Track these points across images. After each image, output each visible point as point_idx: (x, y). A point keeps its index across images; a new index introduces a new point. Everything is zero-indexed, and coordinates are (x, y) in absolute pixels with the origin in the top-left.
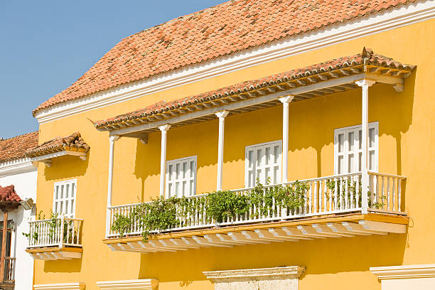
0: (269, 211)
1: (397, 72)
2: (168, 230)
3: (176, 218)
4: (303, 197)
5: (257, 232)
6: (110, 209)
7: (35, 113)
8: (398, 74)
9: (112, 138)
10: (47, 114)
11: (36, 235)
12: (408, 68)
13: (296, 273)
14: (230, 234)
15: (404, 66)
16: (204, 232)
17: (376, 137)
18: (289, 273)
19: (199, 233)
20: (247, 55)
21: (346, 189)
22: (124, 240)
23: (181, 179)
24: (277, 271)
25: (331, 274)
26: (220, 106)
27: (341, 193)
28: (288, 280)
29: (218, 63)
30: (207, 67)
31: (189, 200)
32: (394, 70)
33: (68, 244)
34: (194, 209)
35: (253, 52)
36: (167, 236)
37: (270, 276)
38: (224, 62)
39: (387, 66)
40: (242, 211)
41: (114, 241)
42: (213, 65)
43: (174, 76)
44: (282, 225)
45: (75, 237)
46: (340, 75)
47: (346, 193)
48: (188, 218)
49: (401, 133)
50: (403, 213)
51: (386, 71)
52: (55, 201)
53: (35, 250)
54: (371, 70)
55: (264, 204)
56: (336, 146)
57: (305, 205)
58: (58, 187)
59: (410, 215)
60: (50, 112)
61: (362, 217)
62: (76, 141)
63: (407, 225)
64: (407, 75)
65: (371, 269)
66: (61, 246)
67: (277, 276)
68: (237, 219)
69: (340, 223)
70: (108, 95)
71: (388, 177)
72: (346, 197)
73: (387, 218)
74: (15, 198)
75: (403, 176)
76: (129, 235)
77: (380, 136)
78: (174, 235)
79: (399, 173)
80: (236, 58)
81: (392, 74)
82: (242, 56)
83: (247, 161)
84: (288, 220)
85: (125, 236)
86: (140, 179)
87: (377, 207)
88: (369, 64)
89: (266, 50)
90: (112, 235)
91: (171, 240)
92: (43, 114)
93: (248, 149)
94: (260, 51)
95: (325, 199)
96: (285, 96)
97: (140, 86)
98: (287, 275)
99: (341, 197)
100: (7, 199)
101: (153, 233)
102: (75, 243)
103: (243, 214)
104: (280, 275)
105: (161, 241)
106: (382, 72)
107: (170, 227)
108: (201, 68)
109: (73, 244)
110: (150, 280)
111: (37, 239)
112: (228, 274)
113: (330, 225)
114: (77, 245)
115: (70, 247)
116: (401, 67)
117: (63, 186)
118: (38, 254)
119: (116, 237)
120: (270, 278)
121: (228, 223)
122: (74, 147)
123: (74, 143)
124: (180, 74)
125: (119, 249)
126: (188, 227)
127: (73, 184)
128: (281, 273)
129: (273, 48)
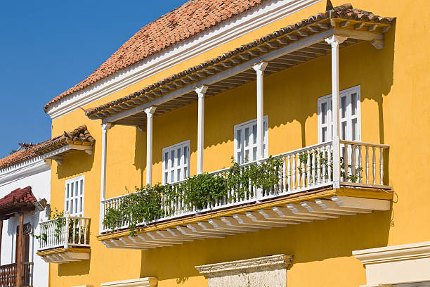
0: (245, 193)
1: (373, 25)
2: (154, 221)
3: (162, 207)
4: (277, 174)
5: (236, 217)
6: (103, 202)
7: (47, 108)
8: (375, 28)
9: (104, 126)
10: (58, 108)
11: (46, 236)
12: (385, 20)
13: (282, 262)
14: (210, 222)
15: (380, 19)
16: (186, 221)
17: (358, 102)
18: (276, 263)
19: (181, 222)
20: (233, 25)
21: (319, 162)
22: (115, 236)
23: (176, 167)
24: (264, 261)
25: (318, 262)
26: (199, 81)
27: (313, 167)
28: (277, 271)
29: (206, 37)
30: (196, 42)
31: (173, 187)
32: (368, 23)
33: (74, 244)
34: (177, 197)
35: (238, 21)
36: (153, 228)
37: (259, 267)
38: (211, 35)
39: (358, 19)
40: (220, 195)
41: (106, 237)
42: (201, 39)
43: (167, 55)
44: (258, 207)
45: (82, 236)
46: (310, 34)
47: (318, 166)
48: (172, 207)
49: (383, 95)
50: (386, 187)
51: (358, 25)
52: (66, 199)
53: (45, 253)
54: (340, 24)
55: (241, 186)
56: (320, 116)
57: (279, 183)
58: (68, 185)
59: (395, 189)
60: (60, 106)
61: (333, 192)
62: (81, 135)
63: (391, 201)
64: (386, 28)
65: (354, 253)
66: (66, 247)
67: (265, 266)
68: (216, 204)
69: (313, 200)
70: (109, 83)
71: (367, 146)
72: (319, 171)
73: (366, 192)
74: (30, 199)
75: (386, 144)
76: (120, 230)
77: (361, 101)
78: (159, 227)
79: (382, 141)
80: (222, 30)
81: (368, 28)
82: (227, 27)
83: (236, 141)
84: (263, 201)
85: (116, 231)
86: (139, 170)
87: (353, 181)
88: (336, 17)
89: (249, 17)
90: (105, 231)
91: (158, 232)
92: (54, 109)
93: (237, 128)
94: (244, 19)
95: (299, 175)
96: (258, 63)
97: (137, 70)
98: (275, 265)
99: (313, 172)
100: (22, 200)
101: (141, 226)
102: (82, 243)
103: (222, 198)
104: (268, 266)
105: (148, 234)
106: (355, 26)
107: (156, 219)
108: (191, 45)
109: (79, 244)
110: (147, 278)
111: (46, 240)
112: (219, 267)
113: (304, 205)
114: (85, 245)
115: (77, 247)
116: (376, 19)
117: (73, 184)
118: (48, 257)
119: (108, 232)
120: (259, 269)
121: (209, 209)
122: (77, 140)
123: (79, 137)
124: (172, 53)
125: (112, 246)
126: (172, 217)
127: (82, 181)
128: (268, 264)
129: (256, 14)
